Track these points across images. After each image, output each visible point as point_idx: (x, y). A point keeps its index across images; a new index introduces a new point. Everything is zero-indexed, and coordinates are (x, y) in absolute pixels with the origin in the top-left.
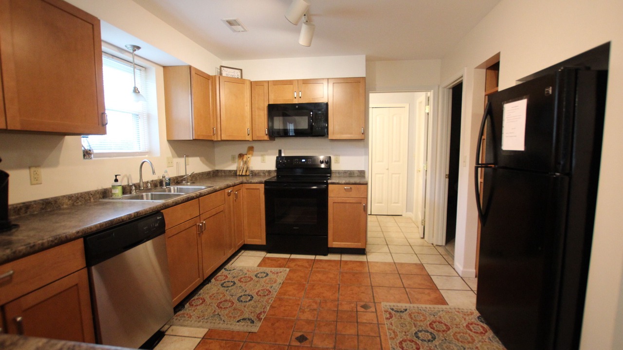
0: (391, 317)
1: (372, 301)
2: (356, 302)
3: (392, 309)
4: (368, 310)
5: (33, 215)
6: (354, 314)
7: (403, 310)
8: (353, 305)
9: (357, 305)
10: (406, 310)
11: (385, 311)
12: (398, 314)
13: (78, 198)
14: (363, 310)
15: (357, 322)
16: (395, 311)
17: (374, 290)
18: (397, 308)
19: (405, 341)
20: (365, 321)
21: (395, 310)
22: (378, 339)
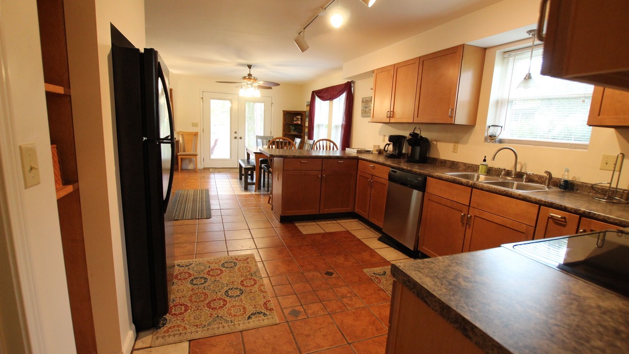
0: (265, 304)
1: (290, 323)
2: (308, 317)
3: (265, 315)
4: (291, 309)
5: (446, 167)
6: (303, 301)
7: (253, 317)
8: (310, 312)
9: (305, 312)
10: (249, 318)
11: (273, 310)
12: (258, 310)
13: (469, 167)
14: (296, 308)
15: (296, 294)
16: (262, 312)
17: (294, 346)
18: (260, 318)
19: (252, 285)
20: (290, 296)
21: (261, 315)
22: (273, 284)
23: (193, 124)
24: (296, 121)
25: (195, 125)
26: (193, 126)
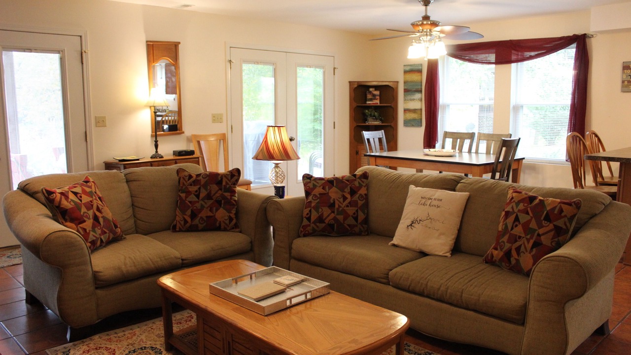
23: (214, 116)
24: (371, 100)
25: (217, 119)
26: (214, 121)
